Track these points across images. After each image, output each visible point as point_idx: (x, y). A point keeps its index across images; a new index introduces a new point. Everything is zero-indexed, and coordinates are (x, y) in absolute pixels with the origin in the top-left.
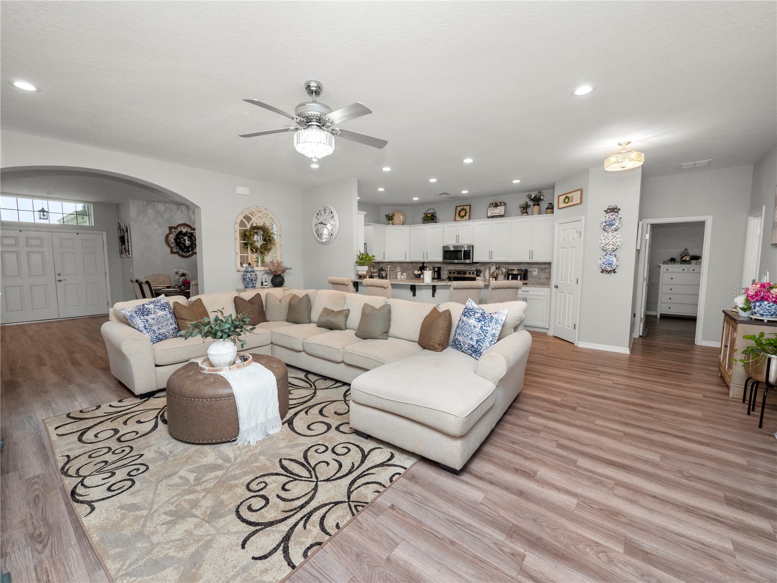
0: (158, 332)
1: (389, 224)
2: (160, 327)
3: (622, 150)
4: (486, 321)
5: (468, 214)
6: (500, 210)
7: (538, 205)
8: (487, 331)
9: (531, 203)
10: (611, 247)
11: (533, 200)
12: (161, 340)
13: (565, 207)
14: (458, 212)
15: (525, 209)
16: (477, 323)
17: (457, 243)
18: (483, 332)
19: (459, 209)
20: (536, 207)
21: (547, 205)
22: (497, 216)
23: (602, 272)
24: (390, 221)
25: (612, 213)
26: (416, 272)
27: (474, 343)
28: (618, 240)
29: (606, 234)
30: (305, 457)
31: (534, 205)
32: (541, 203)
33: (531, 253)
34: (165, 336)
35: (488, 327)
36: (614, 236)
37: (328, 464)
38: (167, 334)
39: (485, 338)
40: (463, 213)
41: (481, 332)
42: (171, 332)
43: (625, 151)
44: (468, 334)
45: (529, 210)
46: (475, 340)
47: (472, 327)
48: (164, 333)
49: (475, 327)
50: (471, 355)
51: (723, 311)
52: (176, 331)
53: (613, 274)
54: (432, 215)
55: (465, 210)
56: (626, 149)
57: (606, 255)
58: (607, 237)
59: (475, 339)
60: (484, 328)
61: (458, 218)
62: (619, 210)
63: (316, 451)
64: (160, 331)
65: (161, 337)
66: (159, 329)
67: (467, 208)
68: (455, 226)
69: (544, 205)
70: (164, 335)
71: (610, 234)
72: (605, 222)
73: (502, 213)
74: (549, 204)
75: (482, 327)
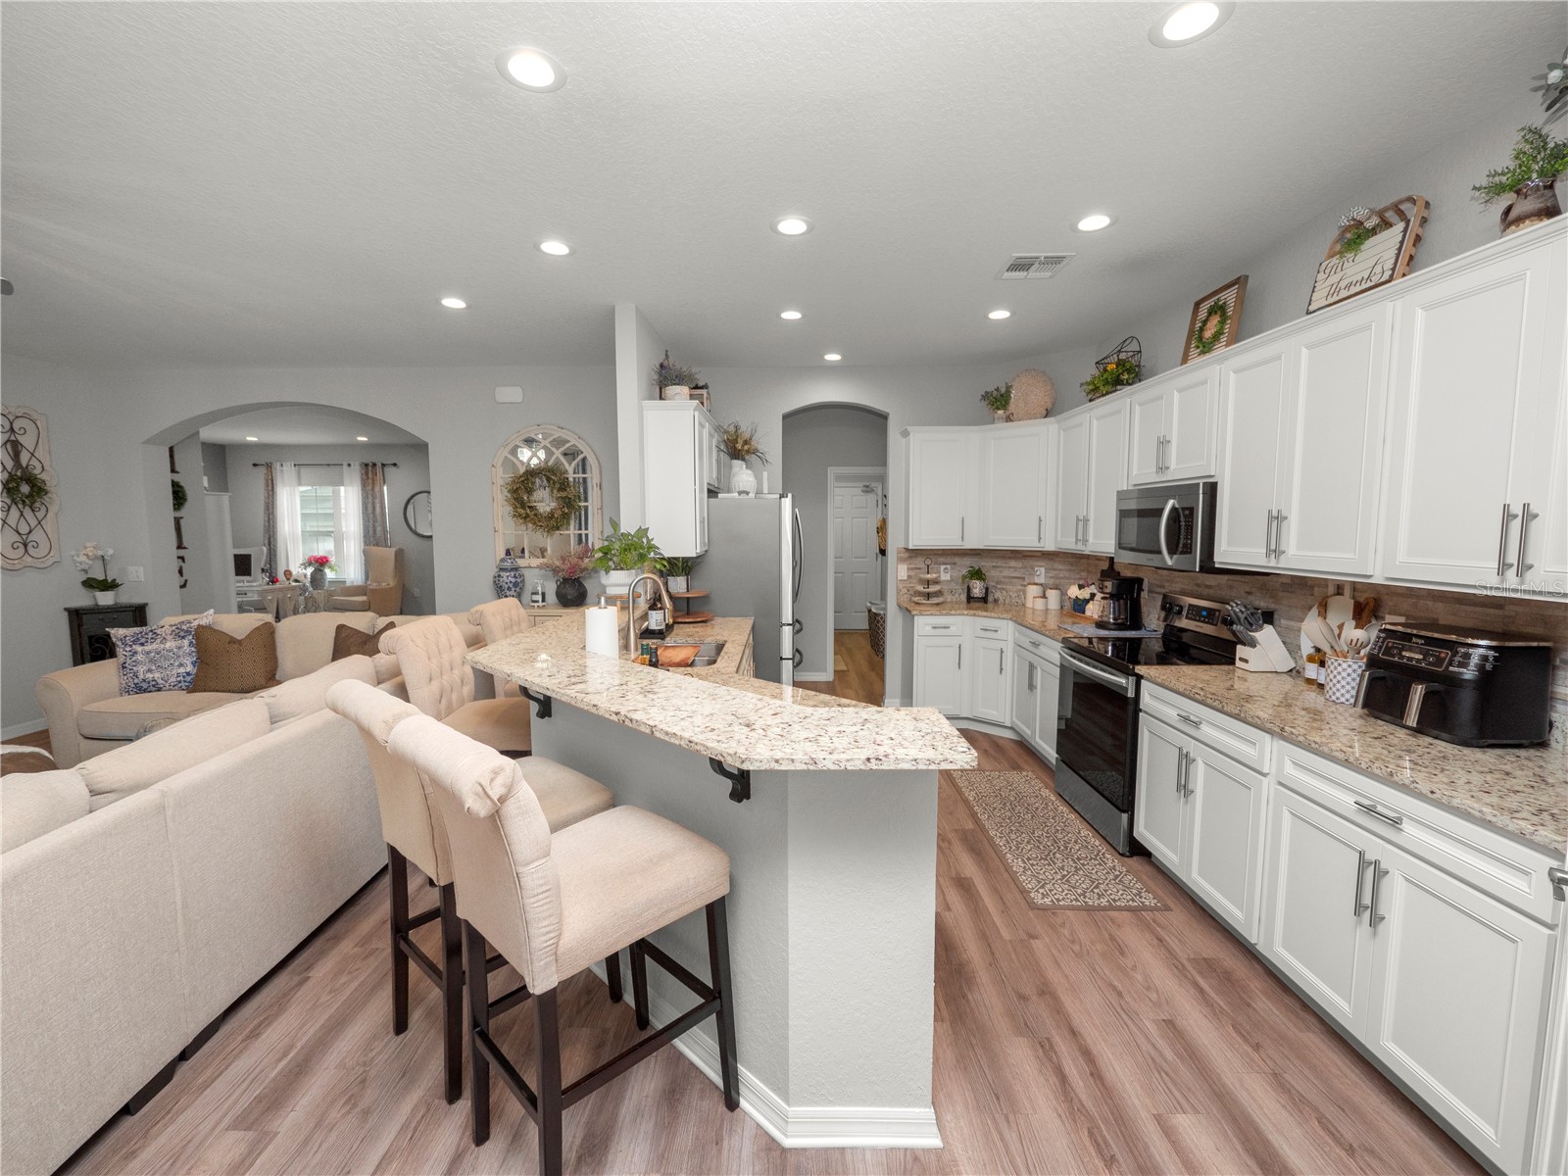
0: (141, 676)
1: (993, 422)
2: (154, 668)
5: (1232, 322)
12: (145, 691)
14: (1197, 326)
15: (1522, 198)
17: (1160, 477)
19: (1205, 310)
22: (1345, 298)
24: (1000, 412)
26: (1074, 592)
33: (1514, 529)
34: (154, 686)
38: (160, 681)
40: (1210, 330)
42: (173, 679)
48: (154, 680)
52: (189, 679)
54: (1118, 367)
55: (1222, 306)
61: (1193, 353)
64: (149, 676)
65: (145, 685)
66: (150, 671)
67: (1231, 298)
70: (154, 683)
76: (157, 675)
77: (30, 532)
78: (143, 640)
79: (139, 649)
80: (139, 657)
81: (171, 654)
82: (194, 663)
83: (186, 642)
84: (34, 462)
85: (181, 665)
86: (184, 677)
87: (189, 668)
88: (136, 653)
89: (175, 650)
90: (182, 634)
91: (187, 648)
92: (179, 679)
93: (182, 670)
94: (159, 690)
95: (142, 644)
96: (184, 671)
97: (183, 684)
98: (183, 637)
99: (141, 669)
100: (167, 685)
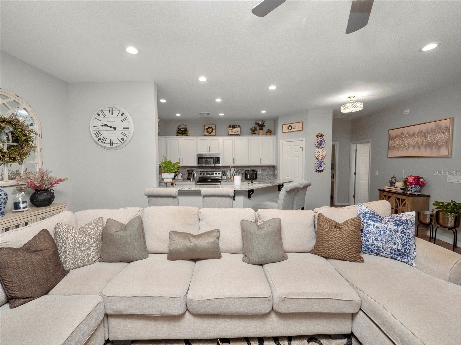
3: (350, 101)
4: (404, 224)
5: (214, 131)
6: (237, 130)
7: (262, 129)
8: (409, 234)
9: (258, 128)
10: (321, 157)
11: (259, 126)
13: (289, 132)
14: (206, 129)
15: (254, 132)
16: (396, 227)
17: (208, 152)
18: (405, 235)
19: (207, 127)
20: (261, 131)
21: (267, 130)
22: (234, 134)
23: (316, 171)
25: (320, 138)
27: (400, 247)
28: (324, 153)
29: (317, 149)
31: (260, 129)
32: (264, 128)
33: (261, 160)
35: (408, 230)
36: (322, 151)
39: (410, 240)
40: (210, 130)
41: (403, 236)
43: (352, 101)
44: (390, 239)
45: (257, 132)
46: (400, 245)
47: (393, 232)
49: (396, 232)
50: (395, 259)
51: (378, 190)
53: (322, 172)
54: (184, 130)
55: (211, 128)
56: (352, 100)
57: (318, 162)
58: (318, 151)
59: (399, 243)
60: (405, 231)
61: (206, 133)
62: (323, 136)
67: (213, 127)
68: (207, 139)
69: (265, 129)
71: (320, 150)
72: (317, 142)
73: (239, 133)
74: (268, 129)
75: (403, 231)
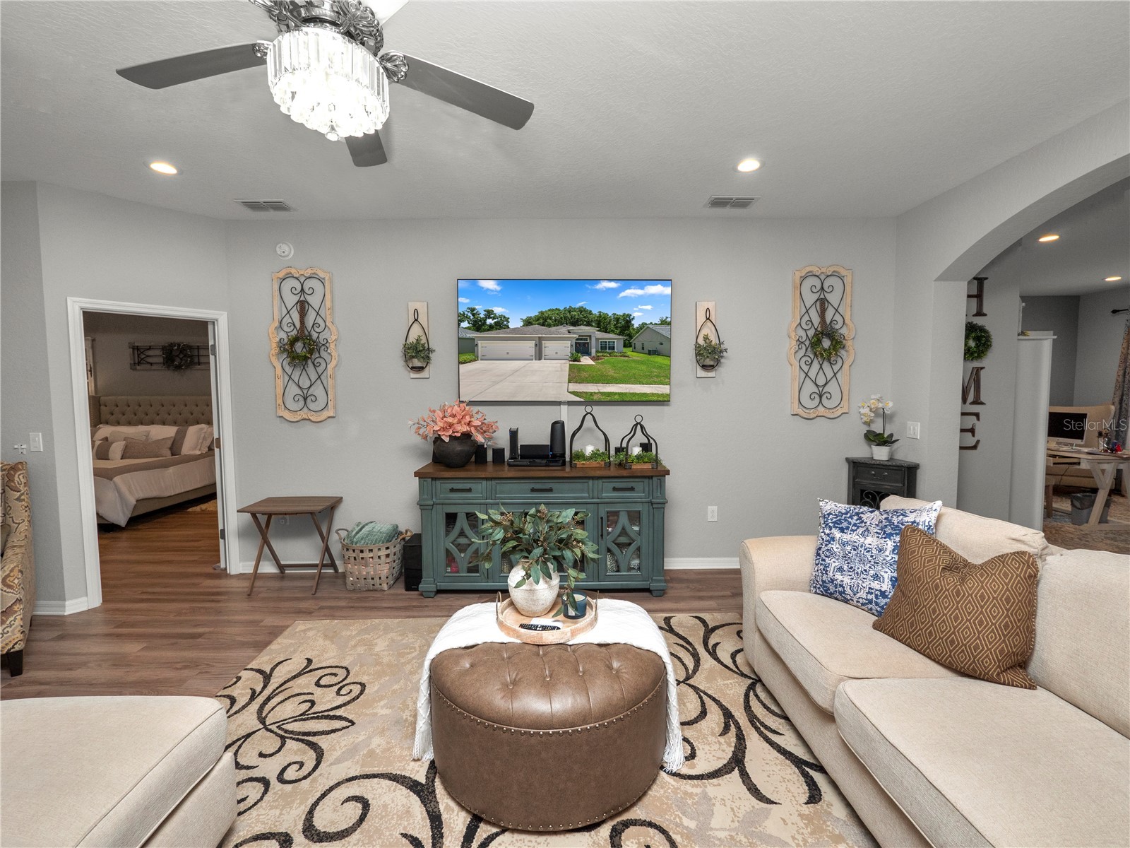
0: (831, 574)
2: (846, 568)
12: (831, 596)
30: (313, 746)
34: (841, 593)
37: (261, 755)
38: (848, 591)
42: (864, 594)
48: (841, 586)
52: (883, 601)
63: (301, 764)
64: (839, 577)
65: (832, 589)
66: (840, 570)
70: (841, 589)
76: (847, 580)
77: (826, 384)
78: (844, 525)
79: (837, 534)
80: (835, 547)
81: (868, 555)
82: (894, 581)
83: (890, 544)
84: (837, 317)
85: (876, 577)
86: (876, 596)
87: (886, 586)
88: (833, 539)
89: (875, 552)
90: (889, 530)
91: (890, 555)
92: (870, 597)
93: (876, 585)
94: (846, 601)
95: (842, 530)
96: (878, 587)
97: (873, 606)
98: (889, 536)
99: (833, 564)
100: (855, 600)
